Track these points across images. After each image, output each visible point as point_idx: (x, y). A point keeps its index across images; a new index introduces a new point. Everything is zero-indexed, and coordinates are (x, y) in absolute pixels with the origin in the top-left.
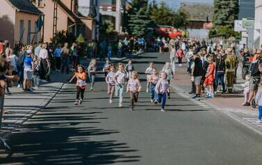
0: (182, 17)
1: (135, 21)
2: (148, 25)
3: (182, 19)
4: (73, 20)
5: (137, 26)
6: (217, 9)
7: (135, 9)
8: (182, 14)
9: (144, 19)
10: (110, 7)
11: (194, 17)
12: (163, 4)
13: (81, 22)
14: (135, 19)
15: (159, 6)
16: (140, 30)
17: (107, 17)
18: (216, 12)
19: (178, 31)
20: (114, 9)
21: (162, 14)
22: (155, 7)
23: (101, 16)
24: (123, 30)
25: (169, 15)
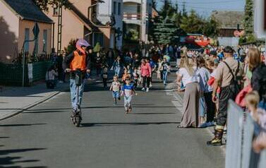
0: (213, 25)
1: (161, 30)
2: (175, 34)
3: (212, 27)
4: (90, 29)
5: (163, 35)
6: (248, 16)
7: (161, 17)
8: (212, 22)
9: (170, 27)
10: (136, 16)
11: (226, 25)
12: (193, 12)
13: (99, 31)
14: (161, 27)
15: (189, 14)
16: (166, 39)
17: (132, 26)
18: (247, 19)
19: (208, 40)
20: (139, 18)
21: (192, 22)
22: (185, 15)
23: (124, 24)
24: (149, 40)
25: (199, 23)
